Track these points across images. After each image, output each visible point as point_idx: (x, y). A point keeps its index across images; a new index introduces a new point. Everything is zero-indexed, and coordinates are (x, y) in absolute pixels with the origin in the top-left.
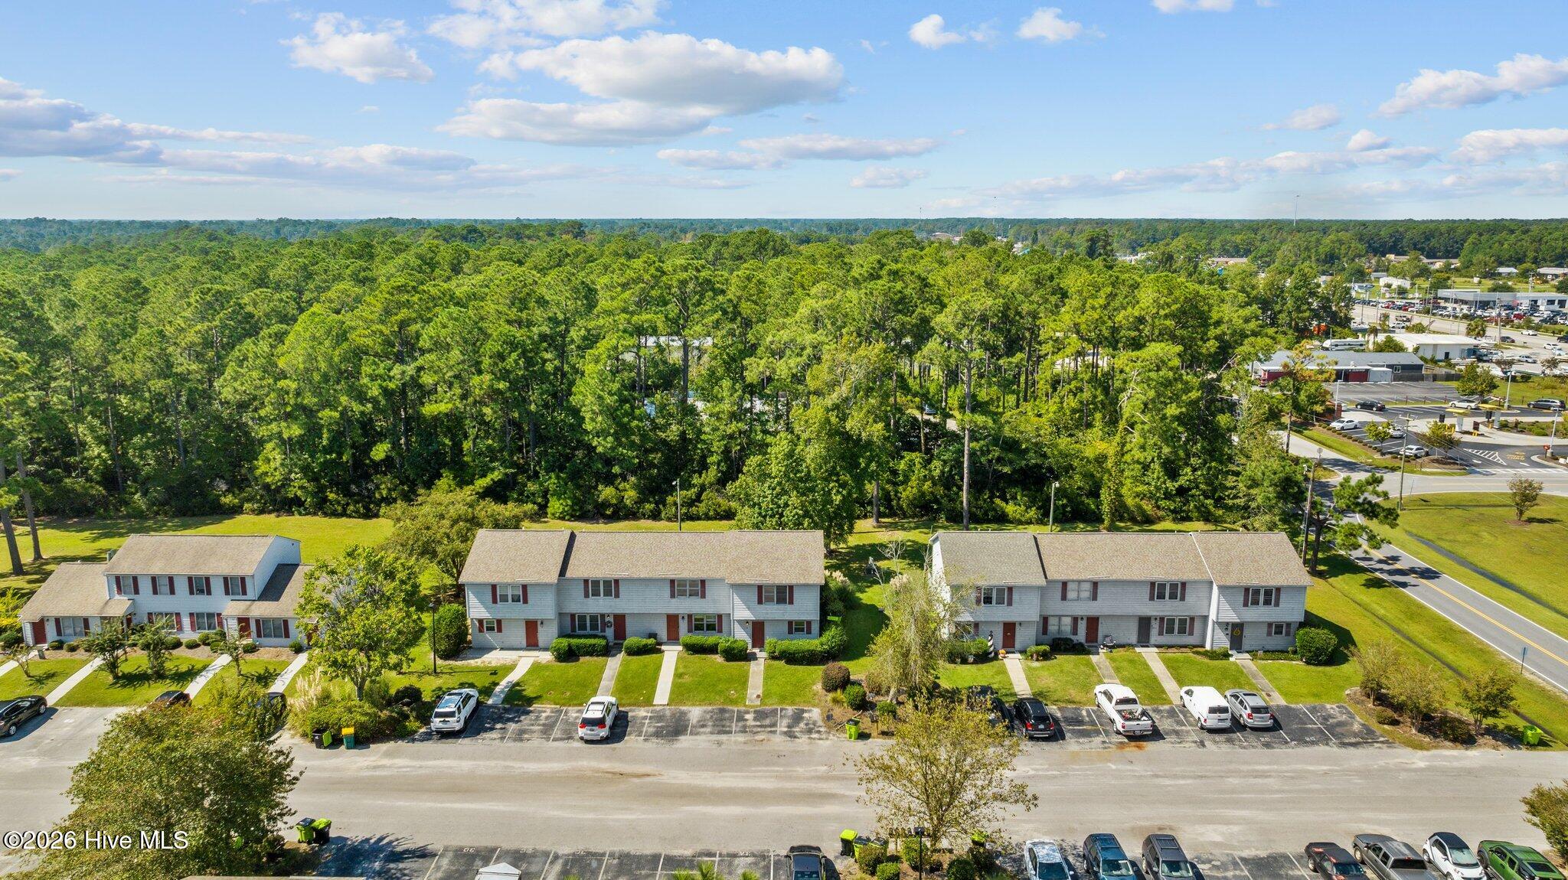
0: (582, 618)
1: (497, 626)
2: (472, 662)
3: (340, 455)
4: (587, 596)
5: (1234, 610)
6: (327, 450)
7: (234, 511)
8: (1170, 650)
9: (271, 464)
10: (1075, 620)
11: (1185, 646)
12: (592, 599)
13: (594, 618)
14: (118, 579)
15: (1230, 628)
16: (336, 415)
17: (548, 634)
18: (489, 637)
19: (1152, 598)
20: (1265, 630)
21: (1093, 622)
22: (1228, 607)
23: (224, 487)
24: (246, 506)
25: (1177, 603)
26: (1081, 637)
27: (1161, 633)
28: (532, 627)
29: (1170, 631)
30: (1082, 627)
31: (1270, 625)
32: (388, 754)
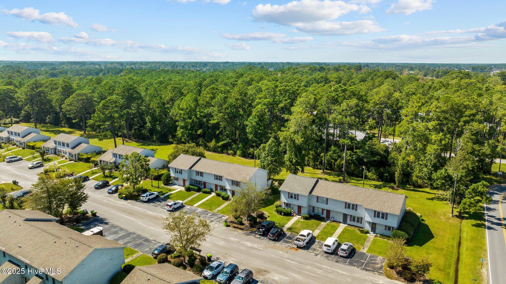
0: (197, 181)
1: (177, 179)
2: (169, 187)
3: (192, 132)
4: (196, 175)
5: (370, 217)
6: (189, 130)
7: (172, 143)
8: (352, 227)
9: (179, 132)
10: (323, 210)
11: (357, 227)
12: (197, 176)
13: (199, 181)
14: (114, 154)
15: (371, 224)
16: (191, 121)
17: (187, 184)
18: (176, 182)
19: (346, 208)
20: (384, 227)
21: (328, 212)
22: (368, 216)
23: (171, 137)
24: (174, 142)
25: (354, 211)
26: (325, 216)
27: (351, 221)
28: (184, 181)
29: (354, 221)
30: (325, 212)
31: (386, 226)
32: (129, 203)
